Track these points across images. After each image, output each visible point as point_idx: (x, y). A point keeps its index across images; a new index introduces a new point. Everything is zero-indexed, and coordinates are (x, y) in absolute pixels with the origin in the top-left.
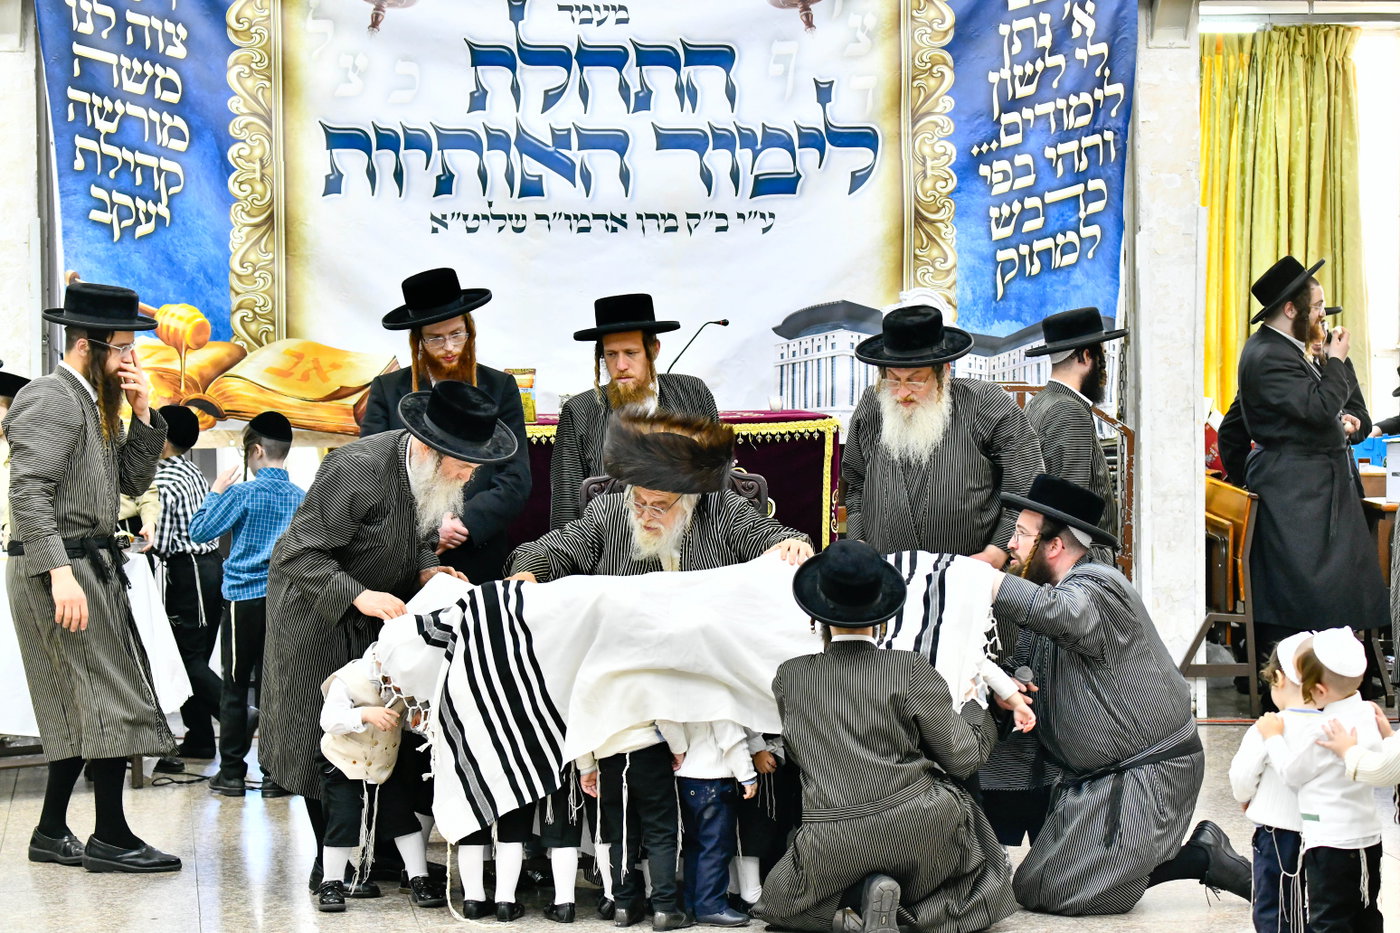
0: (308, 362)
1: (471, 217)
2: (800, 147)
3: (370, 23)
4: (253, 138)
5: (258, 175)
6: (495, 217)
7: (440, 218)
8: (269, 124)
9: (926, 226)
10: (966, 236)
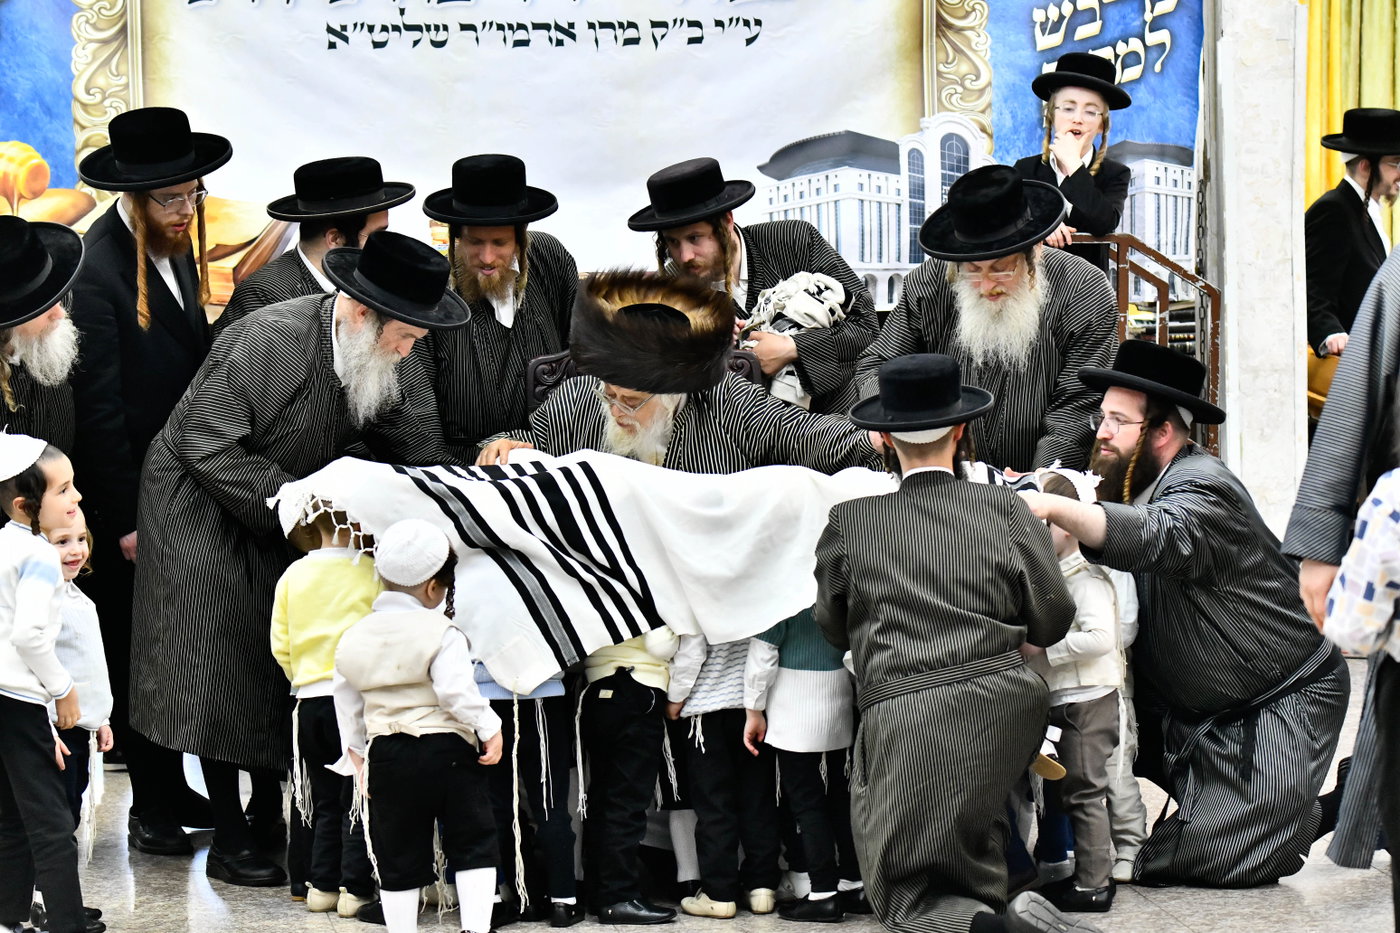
1: (378, 28)
6: (409, 28)
7: (339, 29)
9: (950, 34)
10: (1004, 46)
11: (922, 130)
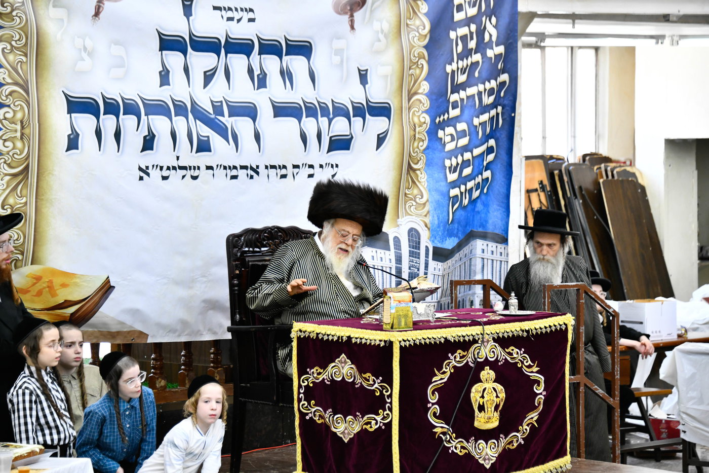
0: (44, 283)
1: (165, 168)
2: (354, 116)
3: (93, 13)
4: (16, 104)
5: (18, 134)
6: (181, 168)
7: (145, 168)
8: (27, 92)
9: (411, 172)
10: (433, 180)
11: (398, 226)
